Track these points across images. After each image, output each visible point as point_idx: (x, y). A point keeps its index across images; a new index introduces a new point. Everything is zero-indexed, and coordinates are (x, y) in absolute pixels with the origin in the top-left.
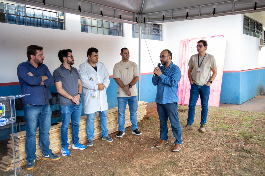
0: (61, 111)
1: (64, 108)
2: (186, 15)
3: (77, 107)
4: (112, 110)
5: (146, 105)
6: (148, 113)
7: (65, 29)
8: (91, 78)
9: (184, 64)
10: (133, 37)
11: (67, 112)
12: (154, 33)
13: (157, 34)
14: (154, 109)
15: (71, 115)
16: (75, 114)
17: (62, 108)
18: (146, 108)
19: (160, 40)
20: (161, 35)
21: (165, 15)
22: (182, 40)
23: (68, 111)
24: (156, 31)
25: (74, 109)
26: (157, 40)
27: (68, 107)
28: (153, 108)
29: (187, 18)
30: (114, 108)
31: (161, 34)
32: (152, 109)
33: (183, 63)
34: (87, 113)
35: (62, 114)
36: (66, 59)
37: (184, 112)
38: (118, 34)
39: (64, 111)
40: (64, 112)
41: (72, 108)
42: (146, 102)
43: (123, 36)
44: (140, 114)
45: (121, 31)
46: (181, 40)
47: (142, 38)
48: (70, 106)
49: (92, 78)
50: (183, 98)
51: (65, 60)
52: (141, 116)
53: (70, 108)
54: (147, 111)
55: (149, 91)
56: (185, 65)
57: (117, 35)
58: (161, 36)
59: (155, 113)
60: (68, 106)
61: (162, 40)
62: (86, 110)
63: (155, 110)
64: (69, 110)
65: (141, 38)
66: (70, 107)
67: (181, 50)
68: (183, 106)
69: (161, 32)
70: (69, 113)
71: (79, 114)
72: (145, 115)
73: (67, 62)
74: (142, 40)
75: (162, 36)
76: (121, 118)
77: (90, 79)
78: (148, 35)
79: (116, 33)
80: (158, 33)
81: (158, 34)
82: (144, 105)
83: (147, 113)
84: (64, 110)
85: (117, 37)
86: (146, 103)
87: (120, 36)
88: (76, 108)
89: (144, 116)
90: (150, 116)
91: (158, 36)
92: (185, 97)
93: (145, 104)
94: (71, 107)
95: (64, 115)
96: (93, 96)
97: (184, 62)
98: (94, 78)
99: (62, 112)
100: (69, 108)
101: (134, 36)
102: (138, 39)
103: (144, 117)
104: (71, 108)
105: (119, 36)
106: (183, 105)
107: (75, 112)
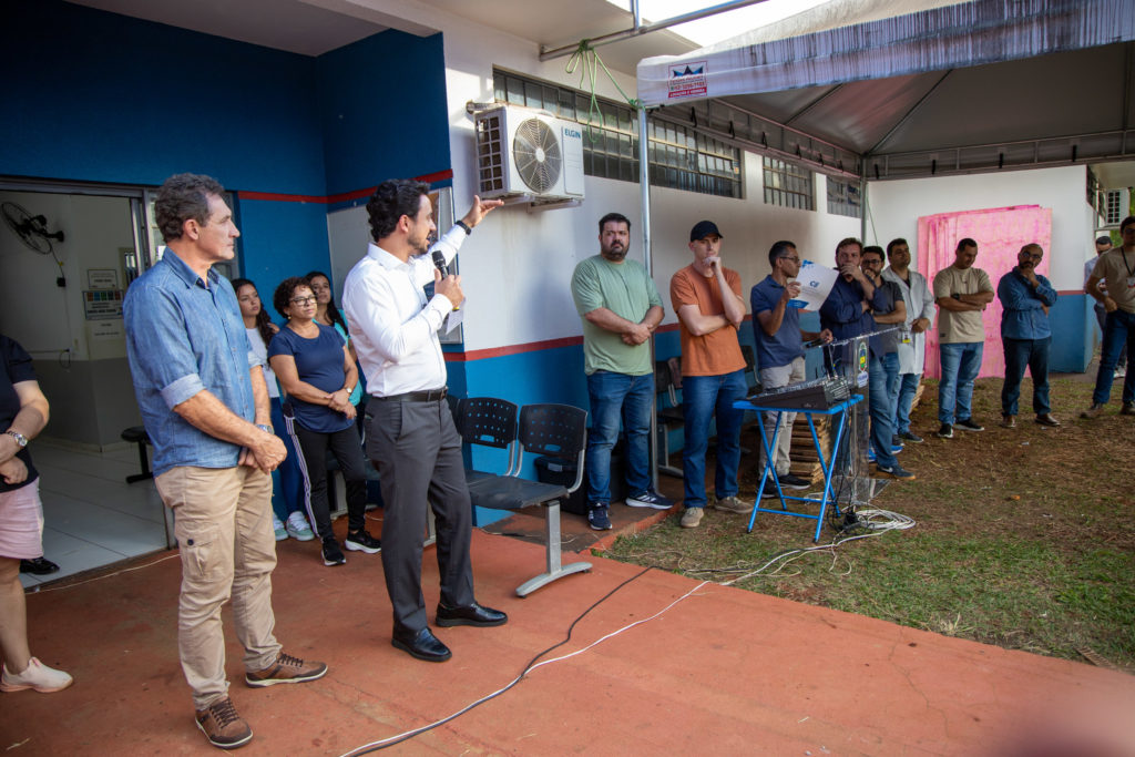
2: (998, 159)
7: (741, 197)
21: (937, 159)
29: (1001, 167)
43: (812, 209)
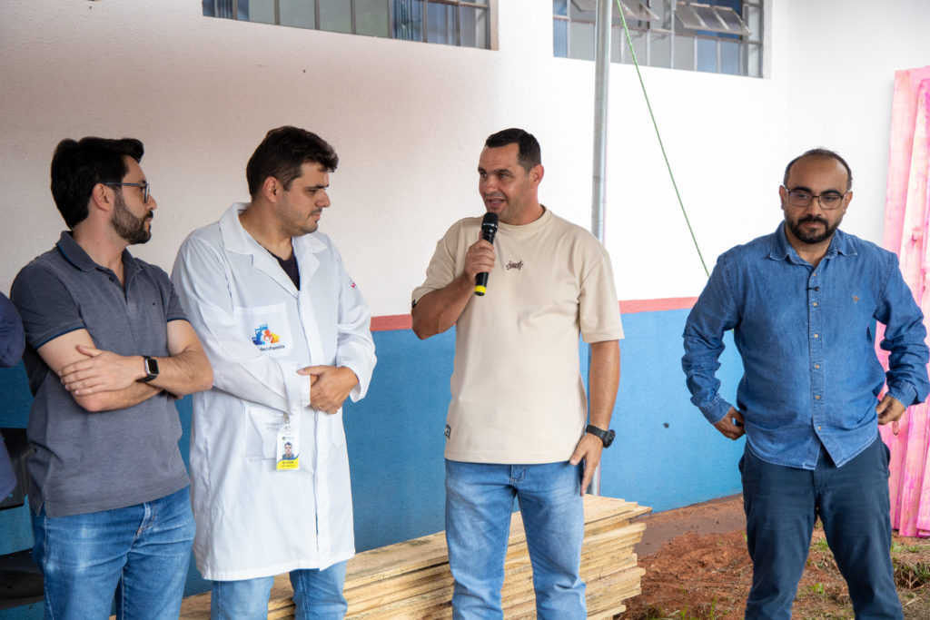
0: (44, 561)
1: (67, 537)
3: (156, 530)
4: (404, 555)
5: (639, 528)
6: (650, 584)
8: (266, 328)
9: (914, 240)
10: (556, 54)
11: (82, 566)
12: (703, 25)
13: (726, 27)
14: (695, 554)
15: (113, 584)
16: (146, 578)
17: (51, 536)
18: (637, 548)
19: (746, 73)
20: (753, 37)
22: (908, 73)
23: (93, 558)
24: (720, 12)
25: (137, 541)
26: (725, 69)
27: (96, 530)
28: (689, 547)
30: (414, 545)
31: (751, 30)
32: (688, 552)
33: (908, 232)
34: (222, 576)
35: (48, 577)
36: (111, 199)
37: (917, 585)
38: (457, 30)
39: (66, 558)
40: (60, 562)
41: (120, 534)
42: (641, 504)
43: (488, 46)
44: (598, 585)
45: (478, 12)
46: (898, 74)
47: (617, 59)
48: (108, 525)
49: (268, 333)
50: (907, 484)
51: (105, 206)
52: (602, 606)
53: (111, 535)
54: (642, 572)
55: (666, 425)
56: (920, 248)
57: (446, 42)
58: (751, 47)
59: (699, 587)
60: (95, 526)
61: (760, 75)
62: (217, 551)
63: (703, 565)
64: (100, 548)
65: (613, 61)
66: (106, 530)
67: (898, 146)
68: (913, 544)
69: (753, 19)
70: (105, 569)
71: (168, 583)
72: (635, 600)
73: (115, 224)
74: (620, 74)
75: (760, 45)
76: (469, 608)
77: (259, 335)
78: (664, 36)
79: (440, 22)
80: (729, 20)
81: (737, 32)
82: (621, 524)
83: (645, 580)
84: (63, 554)
85: (451, 50)
86: (641, 509)
87: (472, 45)
88: (152, 534)
89: (626, 602)
90: (666, 604)
91: (734, 45)
92: (921, 479)
93: (632, 521)
94: (113, 529)
95: (65, 584)
96: (268, 453)
97: (917, 229)
98: (282, 330)
99: (51, 567)
100: (100, 537)
101: (560, 48)
102: (590, 66)
103: (623, 609)
104: (114, 540)
105: (458, 44)
106: (910, 531)
107: (146, 565)
